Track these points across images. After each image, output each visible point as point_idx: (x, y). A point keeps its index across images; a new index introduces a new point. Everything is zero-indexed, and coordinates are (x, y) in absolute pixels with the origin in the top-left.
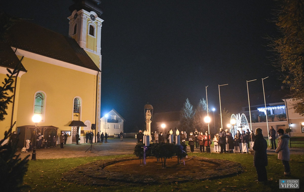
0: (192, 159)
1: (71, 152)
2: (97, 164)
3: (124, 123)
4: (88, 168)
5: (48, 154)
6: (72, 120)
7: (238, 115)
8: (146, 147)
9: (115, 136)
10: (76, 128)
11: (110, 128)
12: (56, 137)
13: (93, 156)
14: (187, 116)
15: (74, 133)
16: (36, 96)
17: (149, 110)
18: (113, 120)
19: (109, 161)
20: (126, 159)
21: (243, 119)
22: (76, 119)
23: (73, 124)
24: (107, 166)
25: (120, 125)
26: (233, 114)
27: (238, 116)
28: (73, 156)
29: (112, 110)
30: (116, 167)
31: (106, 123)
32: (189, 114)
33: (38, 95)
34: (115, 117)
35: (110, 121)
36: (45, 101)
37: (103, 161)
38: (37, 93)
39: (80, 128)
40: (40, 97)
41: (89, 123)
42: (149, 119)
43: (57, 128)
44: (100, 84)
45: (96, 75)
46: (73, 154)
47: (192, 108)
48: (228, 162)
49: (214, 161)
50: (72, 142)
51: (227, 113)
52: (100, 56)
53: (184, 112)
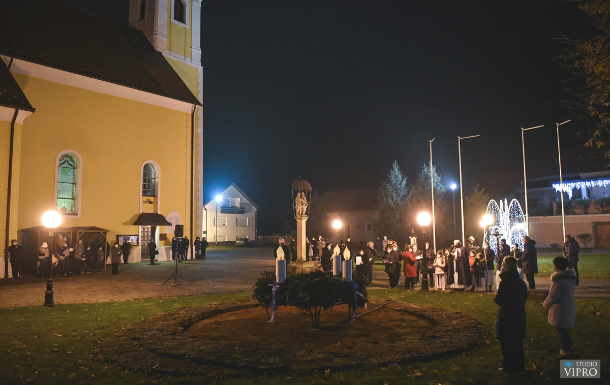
0: (384, 307)
1: (133, 286)
2: (177, 317)
3: (258, 214)
4: (153, 329)
5: (83, 289)
6: (141, 213)
7: (503, 203)
8: (278, 285)
9: (237, 241)
10: (150, 230)
11: (226, 225)
12: (103, 250)
13: (177, 296)
14: (395, 200)
15: (146, 239)
16: (60, 162)
17: (303, 193)
18: (232, 207)
19: (204, 311)
20: (242, 306)
21: (514, 210)
22: (149, 209)
23: (142, 219)
24: (198, 321)
25: (249, 218)
26: (492, 200)
27: (504, 205)
28: (135, 295)
29: (232, 187)
30: (215, 326)
31: (219, 214)
32: (399, 196)
33: (63, 159)
34: (238, 202)
35: (227, 209)
36: (79, 172)
37: (192, 310)
38: (62, 156)
39: (158, 229)
40: (70, 164)
41: (176, 217)
42: (302, 212)
43: (105, 232)
44: (200, 130)
45: (190, 112)
46: (136, 289)
47: (405, 182)
48: (457, 318)
49: (427, 315)
50: (142, 258)
51: (482, 195)
52: (200, 69)
53: (387, 192)
